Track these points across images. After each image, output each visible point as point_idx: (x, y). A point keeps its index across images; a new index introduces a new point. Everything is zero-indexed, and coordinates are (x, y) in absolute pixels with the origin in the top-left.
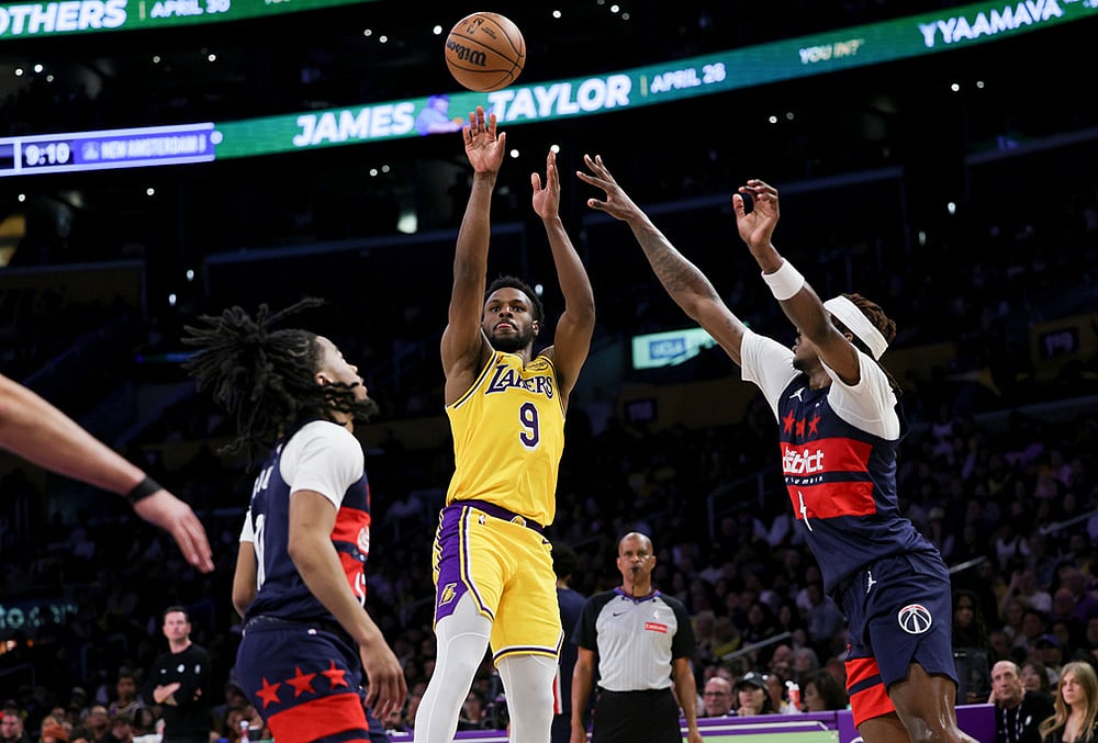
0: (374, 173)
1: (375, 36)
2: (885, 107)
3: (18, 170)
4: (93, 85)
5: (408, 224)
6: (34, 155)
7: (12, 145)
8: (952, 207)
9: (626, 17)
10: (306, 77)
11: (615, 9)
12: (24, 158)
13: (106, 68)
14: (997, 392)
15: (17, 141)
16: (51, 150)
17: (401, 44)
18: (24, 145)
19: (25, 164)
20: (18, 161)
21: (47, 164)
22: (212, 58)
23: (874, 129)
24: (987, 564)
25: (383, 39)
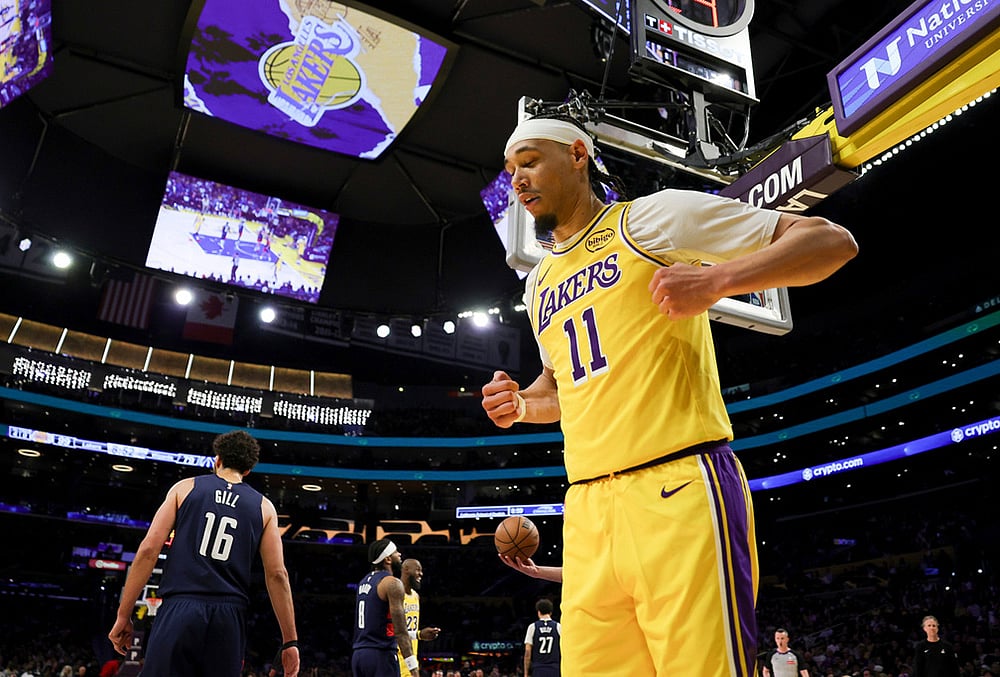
7: (507, 508)
18: (511, 508)
20: (509, 512)
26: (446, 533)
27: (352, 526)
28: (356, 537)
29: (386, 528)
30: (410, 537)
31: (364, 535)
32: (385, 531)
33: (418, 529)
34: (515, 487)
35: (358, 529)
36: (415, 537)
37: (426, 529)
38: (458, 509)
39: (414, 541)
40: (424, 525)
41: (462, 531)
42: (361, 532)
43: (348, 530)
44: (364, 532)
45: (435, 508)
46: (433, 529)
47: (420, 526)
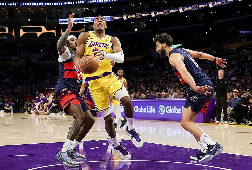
0: (132, 23)
1: (132, 5)
2: (202, 15)
3: (84, 22)
4: (94, 11)
5: (136, 30)
6: (86, 20)
7: (83, 19)
8: (211, 29)
9: (166, 2)
10: (123, 10)
11: (165, 1)
12: (85, 20)
13: (96, 8)
14: (216, 54)
15: (84, 18)
16: (89, 19)
17: (136, 6)
18: (85, 19)
19: (85, 21)
20: (84, 21)
21: (88, 21)
22: (110, 7)
23: (200, 18)
24: (214, 78)
25: (133, 5)
26: (54, 31)
27: (7, 30)
28: (10, 35)
29: (24, 30)
30: (37, 34)
31: (13, 33)
32: (24, 31)
33: (40, 30)
34: (87, 8)
35: (10, 31)
36: (39, 34)
37: (44, 30)
38: (59, 20)
39: (38, 36)
40: (43, 27)
41: (62, 30)
42: (12, 32)
43: (5, 31)
44: (14, 32)
45: (48, 20)
46: (48, 30)
47: (41, 28)
